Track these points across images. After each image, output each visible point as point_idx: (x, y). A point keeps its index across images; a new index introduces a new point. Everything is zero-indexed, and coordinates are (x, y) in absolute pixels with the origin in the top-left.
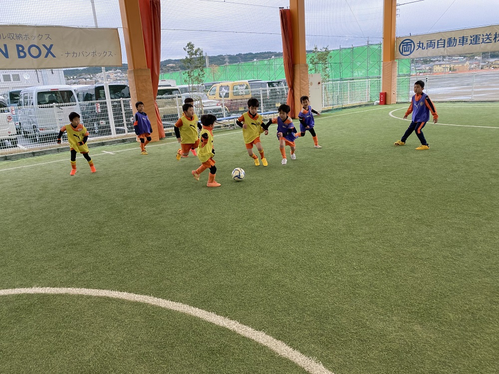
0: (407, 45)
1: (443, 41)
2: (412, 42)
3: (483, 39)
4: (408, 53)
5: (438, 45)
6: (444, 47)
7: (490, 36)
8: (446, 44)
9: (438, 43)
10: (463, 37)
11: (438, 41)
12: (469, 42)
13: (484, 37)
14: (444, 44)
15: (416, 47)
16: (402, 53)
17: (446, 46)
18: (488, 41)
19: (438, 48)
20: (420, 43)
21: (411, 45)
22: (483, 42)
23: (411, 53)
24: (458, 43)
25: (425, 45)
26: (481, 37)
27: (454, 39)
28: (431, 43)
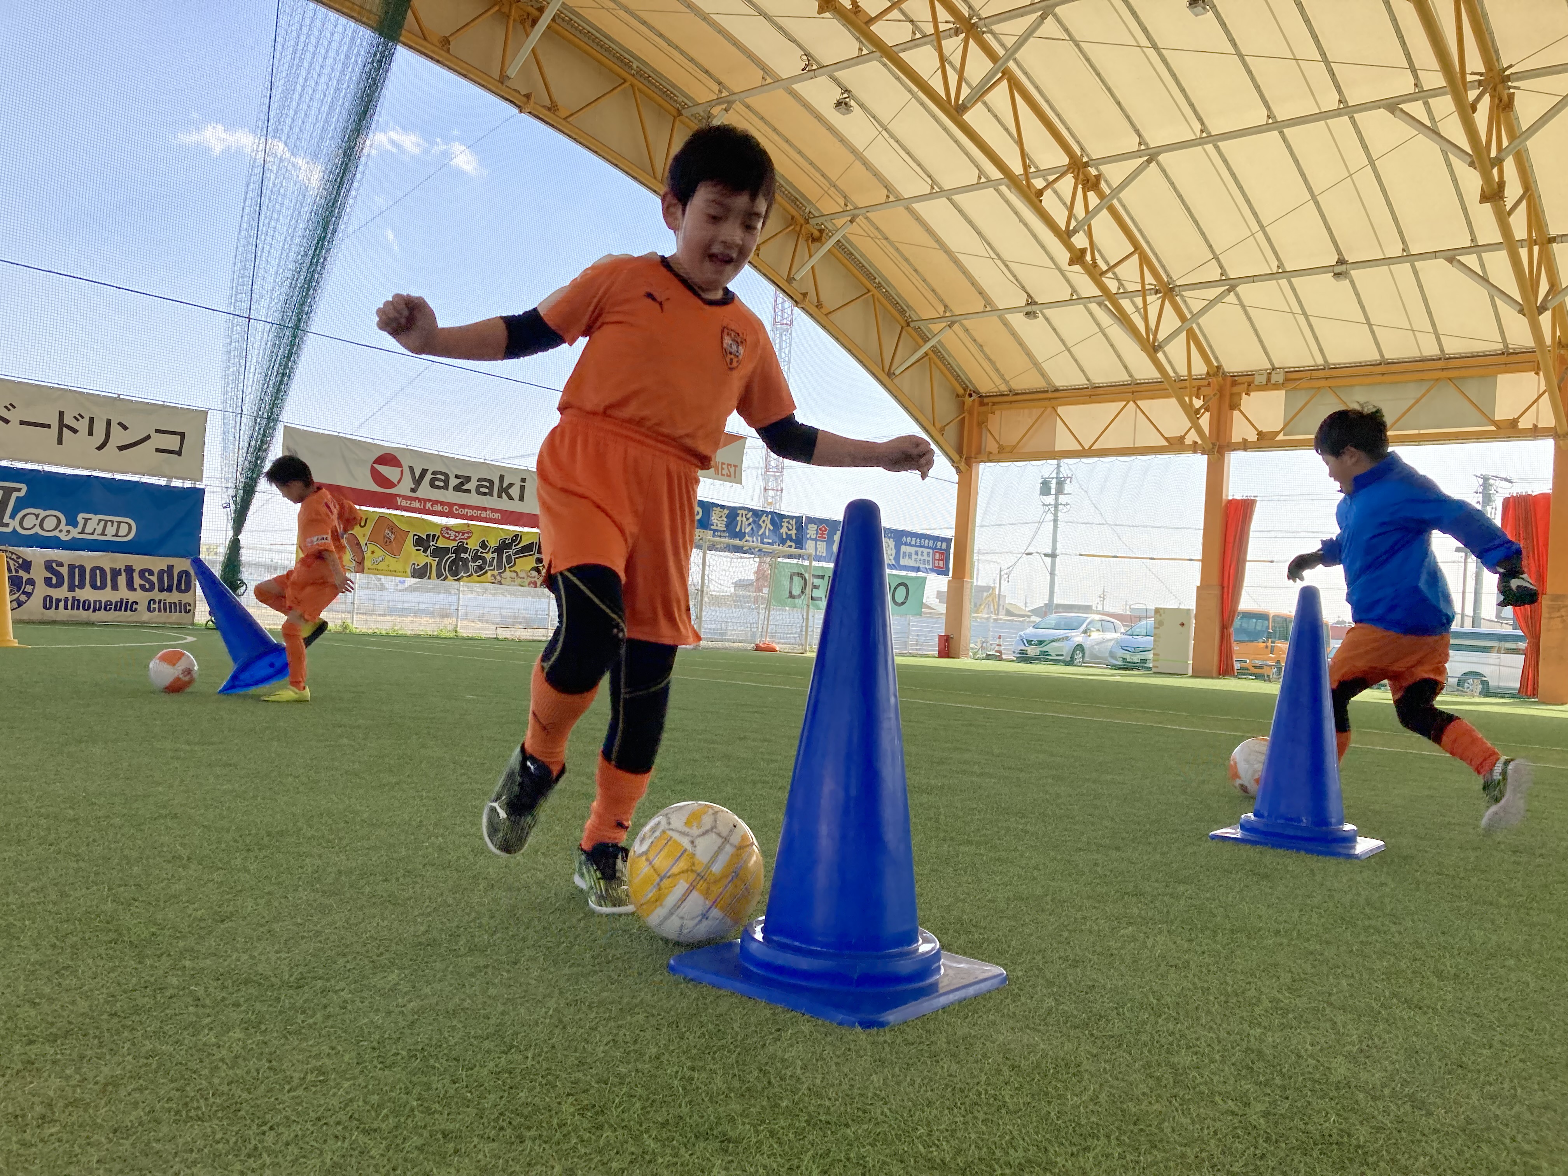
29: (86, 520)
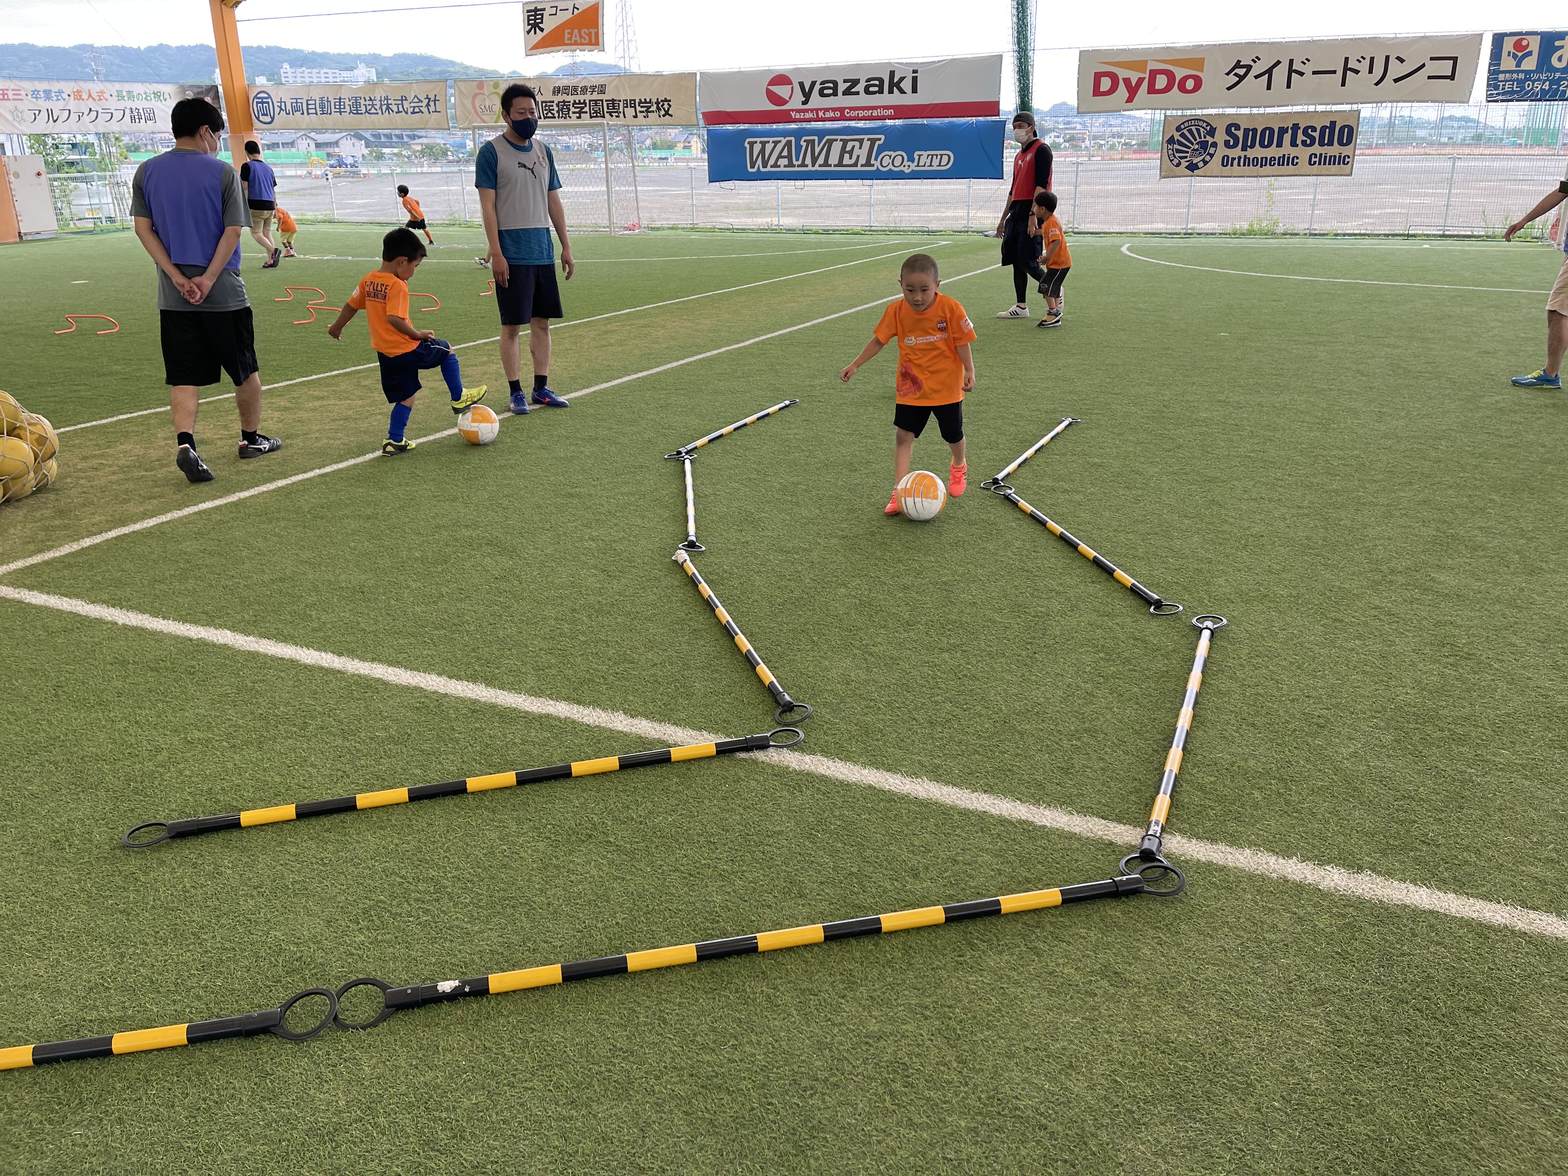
0: (262, 103)
1: (313, 102)
2: (269, 97)
3: (365, 105)
4: (267, 119)
5: (308, 109)
6: (316, 114)
7: (375, 102)
8: (318, 109)
9: (308, 104)
10: (340, 99)
11: (307, 101)
12: (348, 109)
13: (367, 103)
14: (315, 109)
15: (277, 110)
16: (258, 118)
17: (319, 113)
18: (373, 111)
19: (308, 114)
20: (281, 102)
21: (268, 103)
22: (366, 111)
23: (273, 119)
24: (333, 110)
25: (289, 107)
26: (362, 102)
27: (328, 101)
28: (297, 103)
29: (920, 156)
